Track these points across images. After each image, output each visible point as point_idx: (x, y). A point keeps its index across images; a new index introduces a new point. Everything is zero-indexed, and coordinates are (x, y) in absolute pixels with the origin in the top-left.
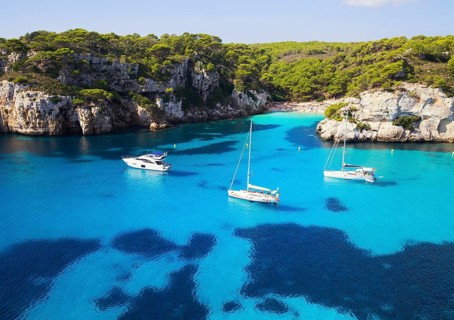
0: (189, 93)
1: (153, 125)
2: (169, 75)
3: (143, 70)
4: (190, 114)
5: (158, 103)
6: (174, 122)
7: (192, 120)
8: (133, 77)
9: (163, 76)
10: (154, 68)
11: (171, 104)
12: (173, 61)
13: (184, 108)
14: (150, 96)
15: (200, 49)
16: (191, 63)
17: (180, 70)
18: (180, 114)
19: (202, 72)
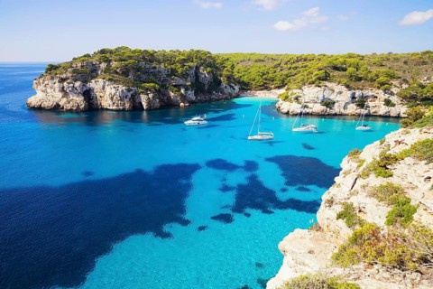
0: (198, 86)
1: (182, 104)
2: (187, 74)
3: (173, 72)
4: (199, 98)
5: (182, 91)
6: (192, 103)
7: (201, 101)
8: (168, 76)
9: (184, 76)
10: (180, 71)
11: (189, 92)
12: (190, 67)
13: (195, 94)
14: (178, 87)
15: (201, 59)
16: (197, 68)
17: (193, 71)
18: (194, 98)
19: (205, 73)
